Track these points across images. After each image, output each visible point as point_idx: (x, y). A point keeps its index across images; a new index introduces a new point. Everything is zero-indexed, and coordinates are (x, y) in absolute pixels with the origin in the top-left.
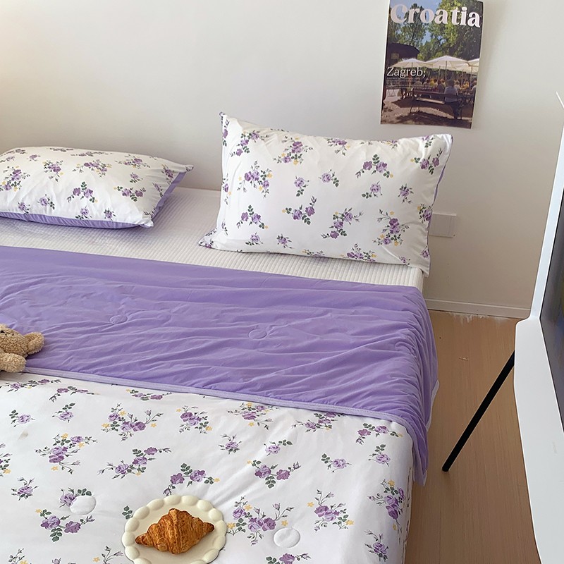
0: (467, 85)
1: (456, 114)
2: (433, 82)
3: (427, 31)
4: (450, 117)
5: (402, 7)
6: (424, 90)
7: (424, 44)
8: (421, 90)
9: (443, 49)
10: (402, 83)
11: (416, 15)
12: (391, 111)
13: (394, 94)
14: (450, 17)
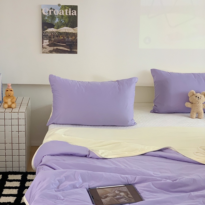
0: (74, 38)
1: (71, 49)
2: (61, 37)
3: (57, 18)
5: (46, 9)
6: (58, 40)
7: (56, 23)
8: (57, 40)
9: (64, 24)
11: (52, 12)
12: (46, 48)
13: (46, 42)
14: (65, 12)
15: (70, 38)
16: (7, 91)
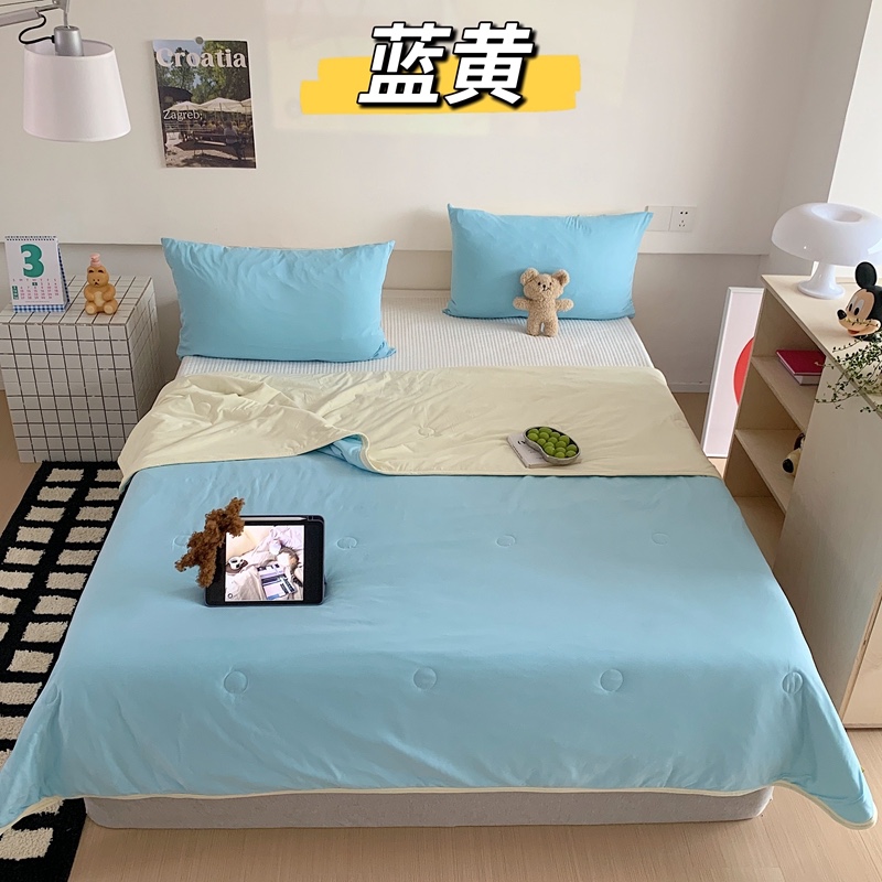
0: (244, 126)
1: (239, 155)
2: (211, 124)
3: (196, 75)
4: (234, 158)
5: (166, 52)
6: (204, 133)
7: (195, 87)
8: (201, 132)
9: (215, 92)
10: (181, 126)
11: (182, 58)
12: (174, 154)
13: (174, 138)
14: (215, 60)
15: (235, 128)
16: (91, 271)
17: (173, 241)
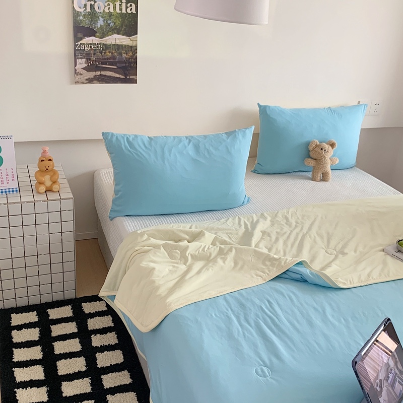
0: (131, 54)
1: (126, 75)
2: (108, 53)
3: (100, 18)
4: (122, 77)
6: (104, 59)
8: (101, 59)
9: (113, 30)
10: (87, 54)
11: (92, 6)
12: (81, 74)
13: (82, 63)
14: (115, 7)
15: (124, 55)
16: (43, 161)
17: (112, 134)
